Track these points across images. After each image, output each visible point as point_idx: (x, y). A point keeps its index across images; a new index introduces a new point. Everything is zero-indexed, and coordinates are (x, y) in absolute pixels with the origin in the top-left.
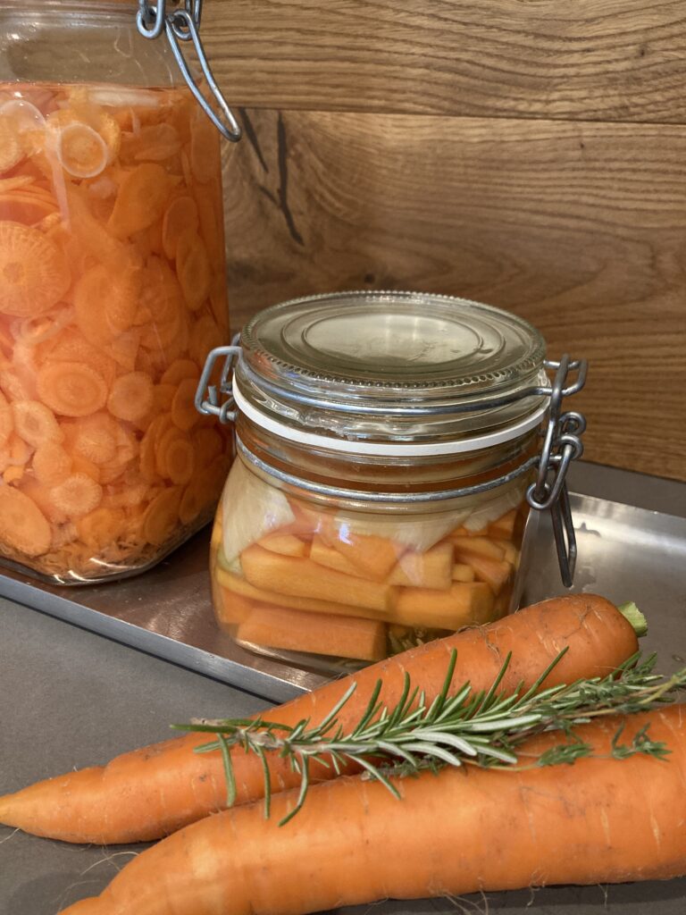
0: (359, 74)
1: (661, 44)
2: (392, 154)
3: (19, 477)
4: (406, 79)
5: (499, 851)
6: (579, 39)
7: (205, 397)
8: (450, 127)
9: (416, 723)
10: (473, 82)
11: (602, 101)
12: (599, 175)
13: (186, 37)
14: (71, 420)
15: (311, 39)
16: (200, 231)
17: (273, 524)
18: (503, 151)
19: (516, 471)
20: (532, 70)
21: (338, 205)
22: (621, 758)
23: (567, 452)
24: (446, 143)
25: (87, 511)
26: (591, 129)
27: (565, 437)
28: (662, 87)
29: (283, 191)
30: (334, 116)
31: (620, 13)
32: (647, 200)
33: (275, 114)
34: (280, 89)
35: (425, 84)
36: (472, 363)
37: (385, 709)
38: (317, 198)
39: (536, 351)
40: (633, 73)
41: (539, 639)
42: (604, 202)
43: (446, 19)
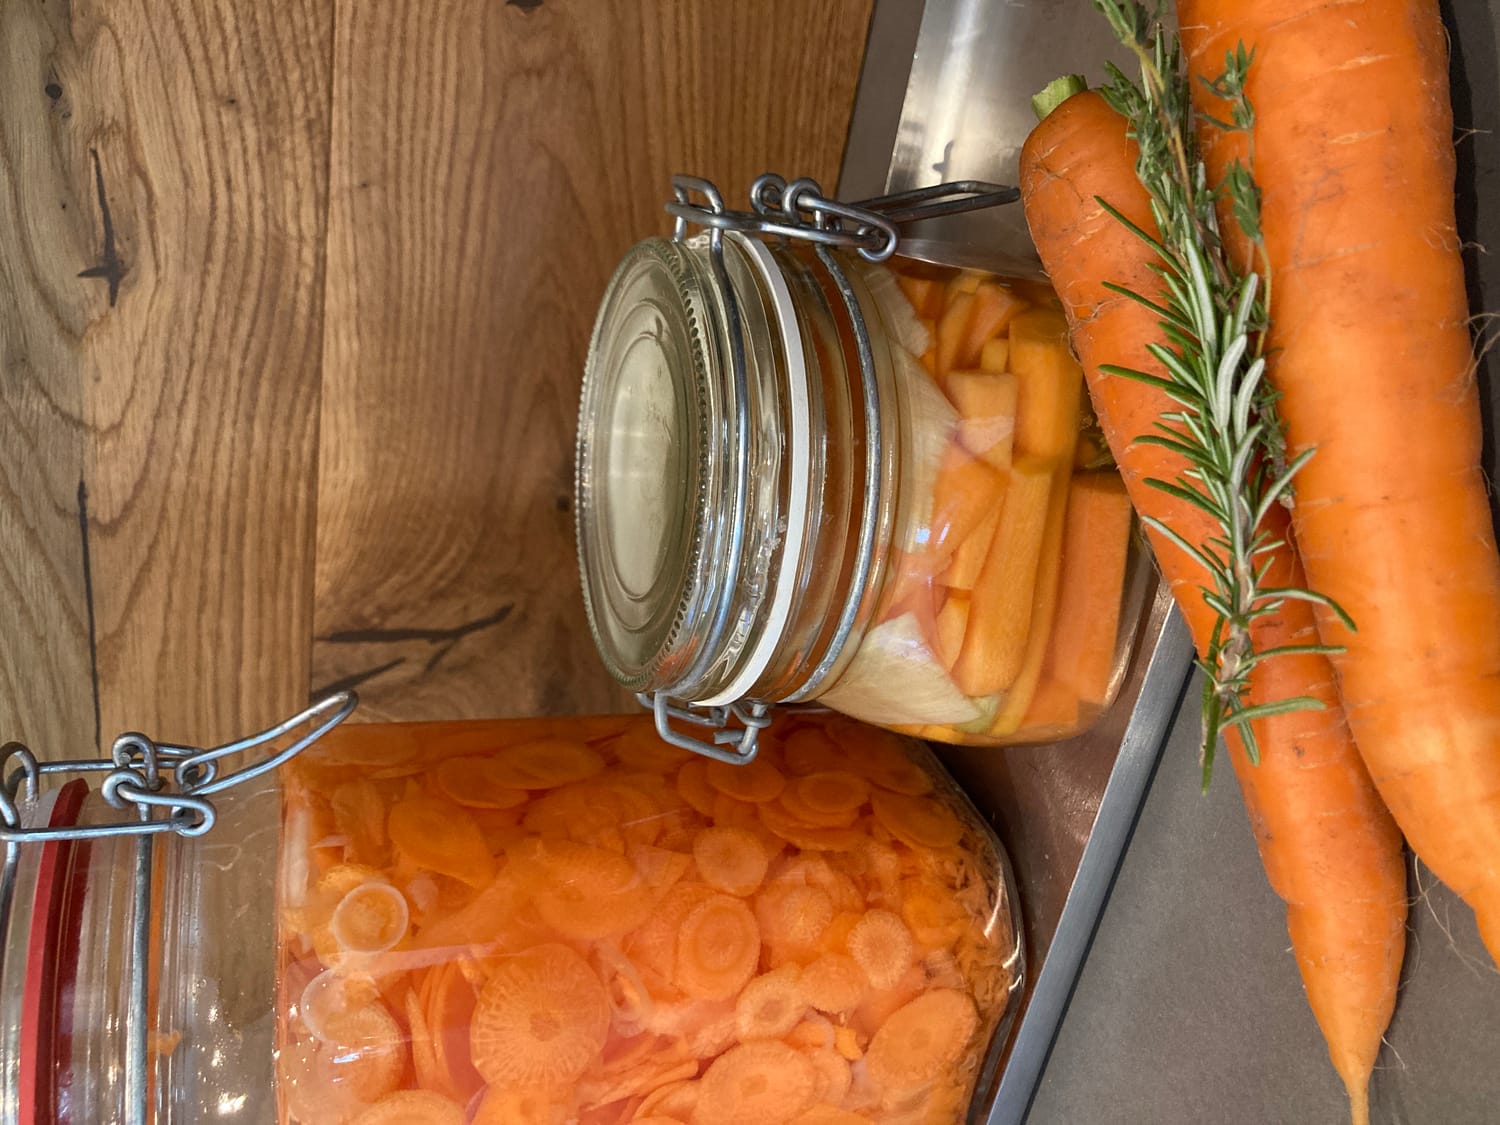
0: (262, 521)
1: (219, 75)
2: (376, 471)
3: (855, 1034)
4: (268, 451)
5: (1397, 298)
6: (213, 196)
7: (731, 749)
8: (337, 385)
9: (1205, 425)
10: (272, 351)
11: (301, 158)
12: (406, 158)
13: (212, 769)
14: (765, 951)
15: (212, 592)
16: (487, 754)
17: (921, 645)
18: (371, 303)
19: (836, 278)
20: (257, 263)
21: (452, 553)
22: (1252, 116)
23: (809, 202)
24: (362, 392)
25: (906, 933)
26: (340, 174)
27: (787, 206)
28: (280, 73)
29: (434, 636)
30: (323, 557)
31: (175, 135)
32: (443, 86)
33: (319, 645)
34: (282, 638)
35: (275, 423)
36: (674, 348)
37: (1188, 473)
38: (442, 584)
39: (659, 254)
40: (260, 115)
41: (1084, 241)
42: (446, 149)
43: (185, 393)
